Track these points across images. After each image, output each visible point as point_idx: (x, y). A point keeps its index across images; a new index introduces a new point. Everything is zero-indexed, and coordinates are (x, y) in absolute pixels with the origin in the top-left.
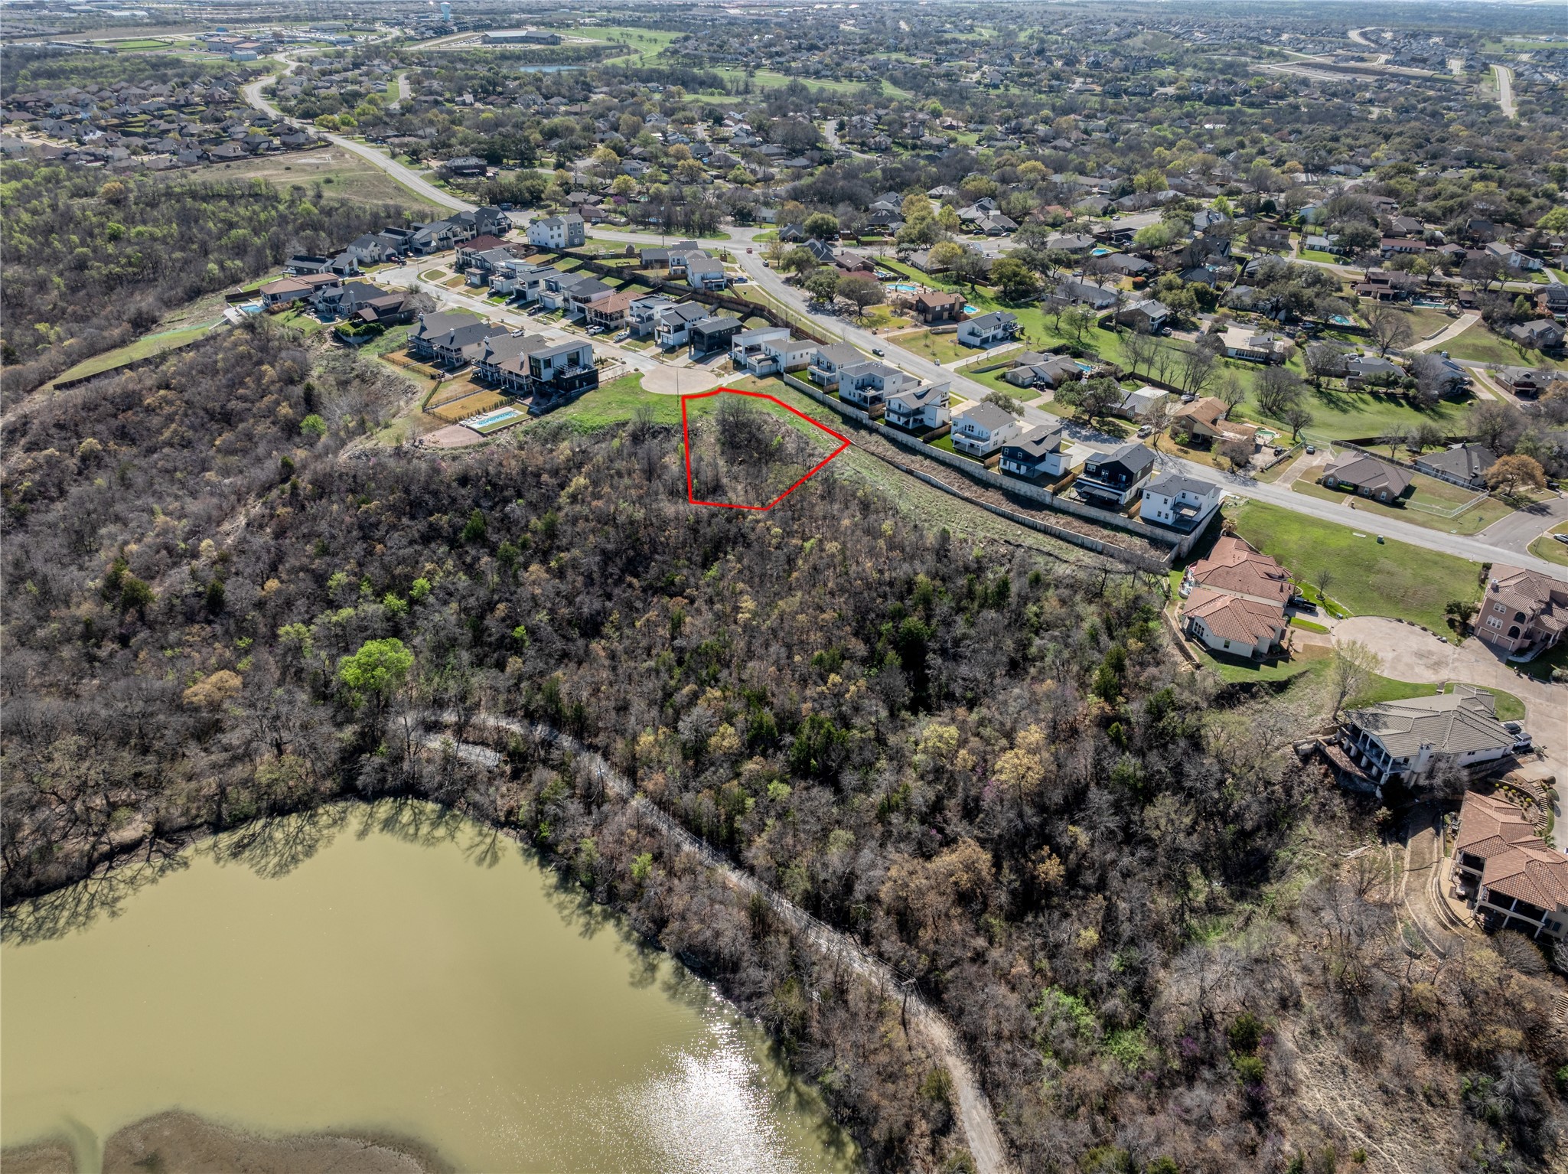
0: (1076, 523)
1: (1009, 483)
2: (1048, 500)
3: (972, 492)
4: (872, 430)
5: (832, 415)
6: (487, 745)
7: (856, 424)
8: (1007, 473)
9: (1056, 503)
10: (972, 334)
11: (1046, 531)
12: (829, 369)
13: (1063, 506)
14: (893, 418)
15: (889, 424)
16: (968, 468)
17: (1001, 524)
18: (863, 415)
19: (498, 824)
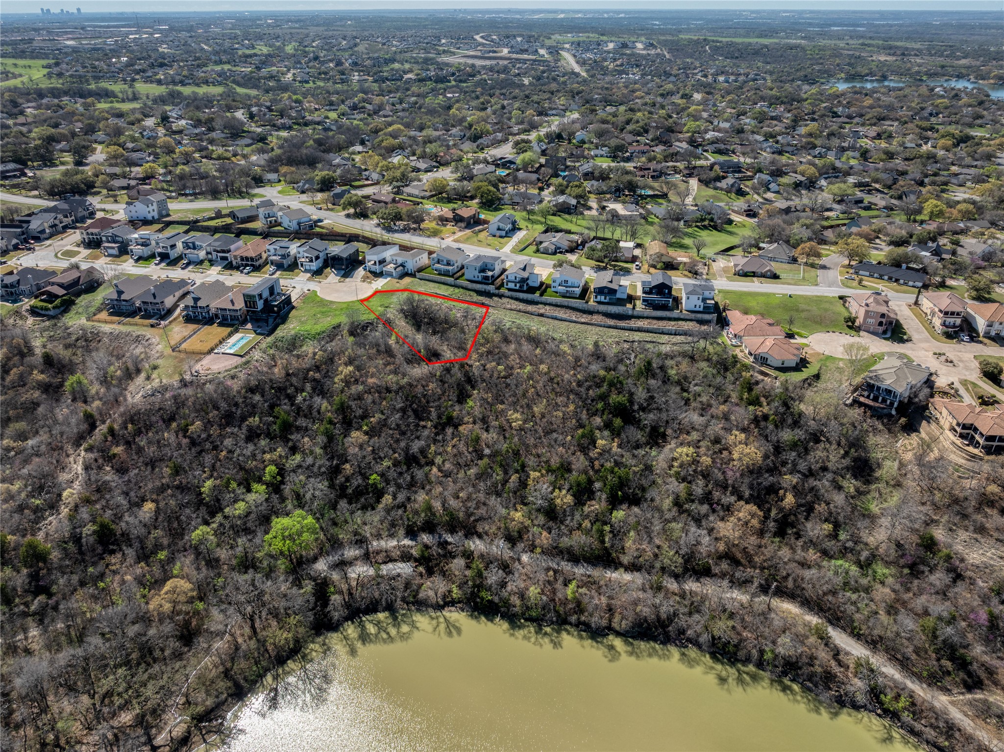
0: (655, 322)
1: (602, 308)
2: (630, 313)
3: (584, 318)
4: (501, 296)
5: (468, 293)
6: (395, 561)
7: (489, 295)
8: (600, 303)
9: (635, 313)
10: (499, 229)
11: (639, 330)
12: (448, 264)
13: (640, 314)
14: (511, 285)
15: (510, 290)
16: (574, 305)
17: (614, 332)
18: (491, 288)
19: (439, 607)
